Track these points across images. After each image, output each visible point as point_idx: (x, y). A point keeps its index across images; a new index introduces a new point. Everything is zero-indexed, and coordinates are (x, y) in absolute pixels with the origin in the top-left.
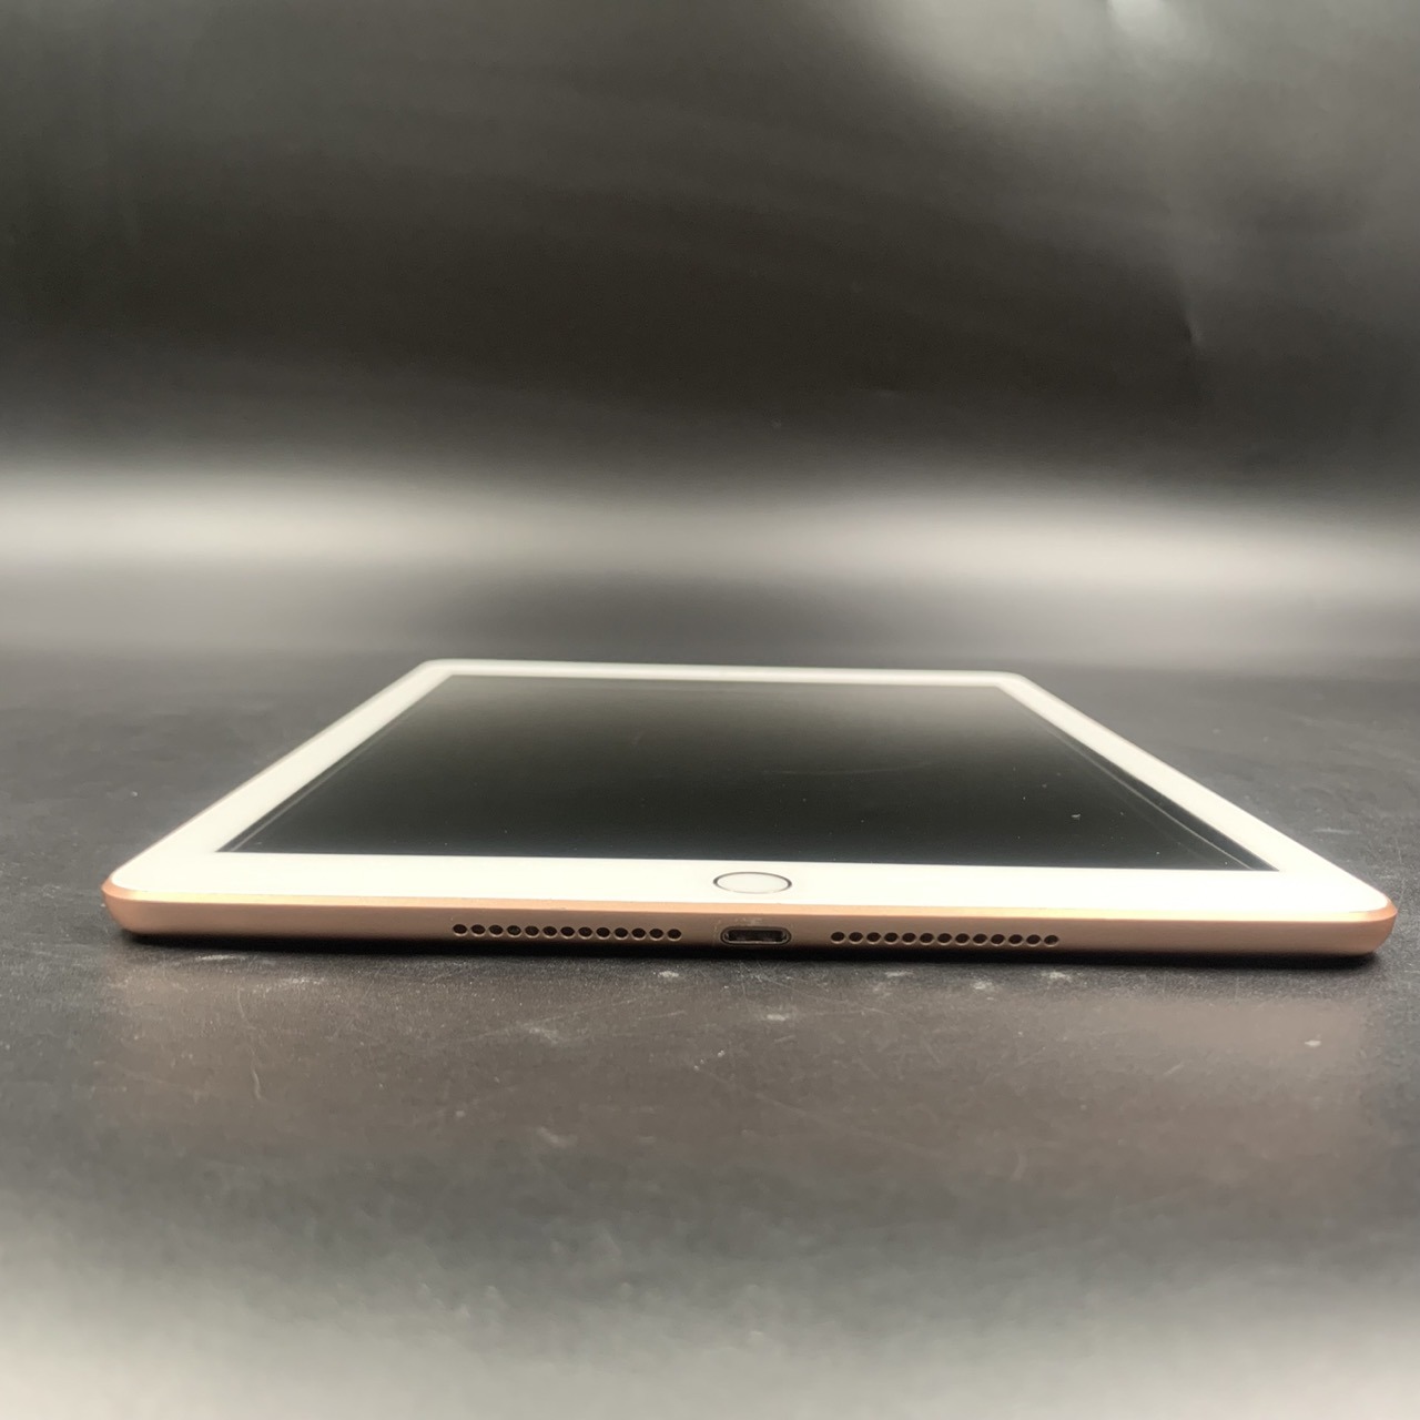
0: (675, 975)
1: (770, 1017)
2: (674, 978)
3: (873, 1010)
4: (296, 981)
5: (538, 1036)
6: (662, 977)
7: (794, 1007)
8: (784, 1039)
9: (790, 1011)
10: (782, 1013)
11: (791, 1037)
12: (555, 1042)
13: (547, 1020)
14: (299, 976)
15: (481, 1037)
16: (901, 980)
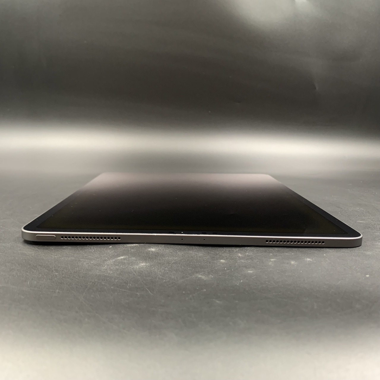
0: (224, 261)
1: (249, 272)
2: (224, 262)
3: (271, 269)
4: (142, 264)
5: (201, 278)
6: (221, 262)
7: (253, 269)
8: (254, 277)
9: (253, 270)
10: (251, 270)
11: (255, 277)
12: (205, 279)
13: (201, 273)
14: (142, 263)
15: (189, 278)
16: (275, 261)
